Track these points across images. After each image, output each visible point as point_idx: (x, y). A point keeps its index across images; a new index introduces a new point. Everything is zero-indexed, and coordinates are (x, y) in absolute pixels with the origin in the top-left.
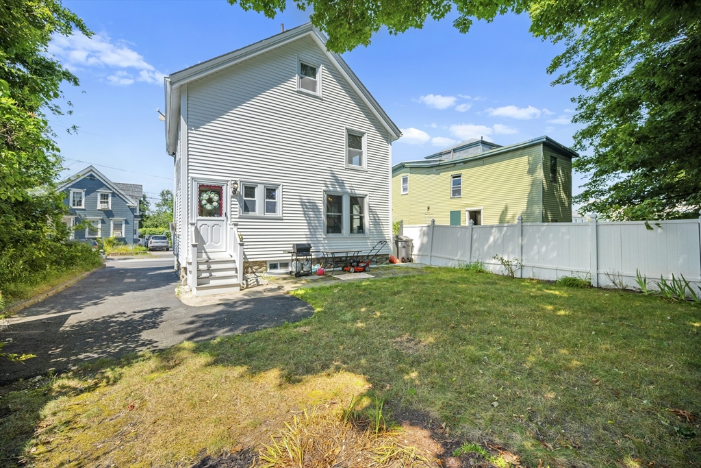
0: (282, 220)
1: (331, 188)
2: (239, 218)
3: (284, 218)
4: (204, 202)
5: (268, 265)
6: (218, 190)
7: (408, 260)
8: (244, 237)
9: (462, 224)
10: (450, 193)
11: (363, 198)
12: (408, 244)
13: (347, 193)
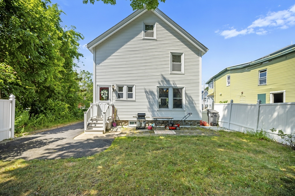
0: (135, 101)
1: (162, 85)
2: (116, 101)
3: (136, 101)
4: (102, 95)
5: (129, 122)
6: (107, 89)
7: (215, 124)
8: (118, 109)
9: (267, 103)
10: (258, 82)
11: (182, 89)
12: (215, 115)
13: (172, 87)
